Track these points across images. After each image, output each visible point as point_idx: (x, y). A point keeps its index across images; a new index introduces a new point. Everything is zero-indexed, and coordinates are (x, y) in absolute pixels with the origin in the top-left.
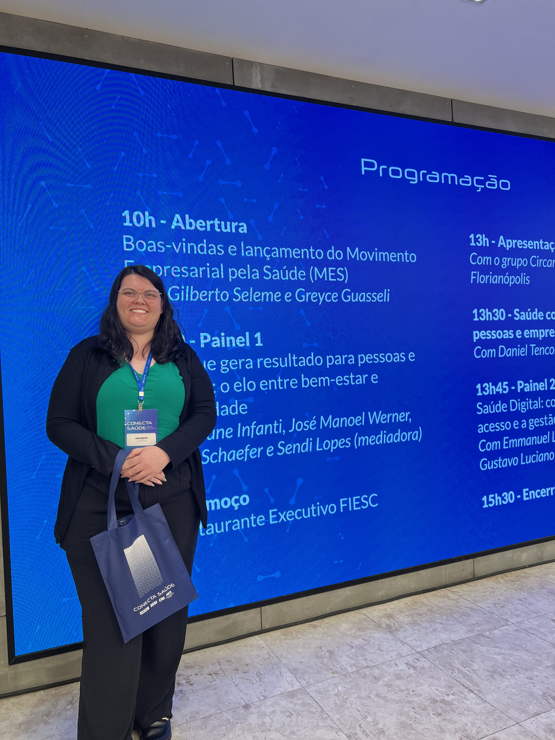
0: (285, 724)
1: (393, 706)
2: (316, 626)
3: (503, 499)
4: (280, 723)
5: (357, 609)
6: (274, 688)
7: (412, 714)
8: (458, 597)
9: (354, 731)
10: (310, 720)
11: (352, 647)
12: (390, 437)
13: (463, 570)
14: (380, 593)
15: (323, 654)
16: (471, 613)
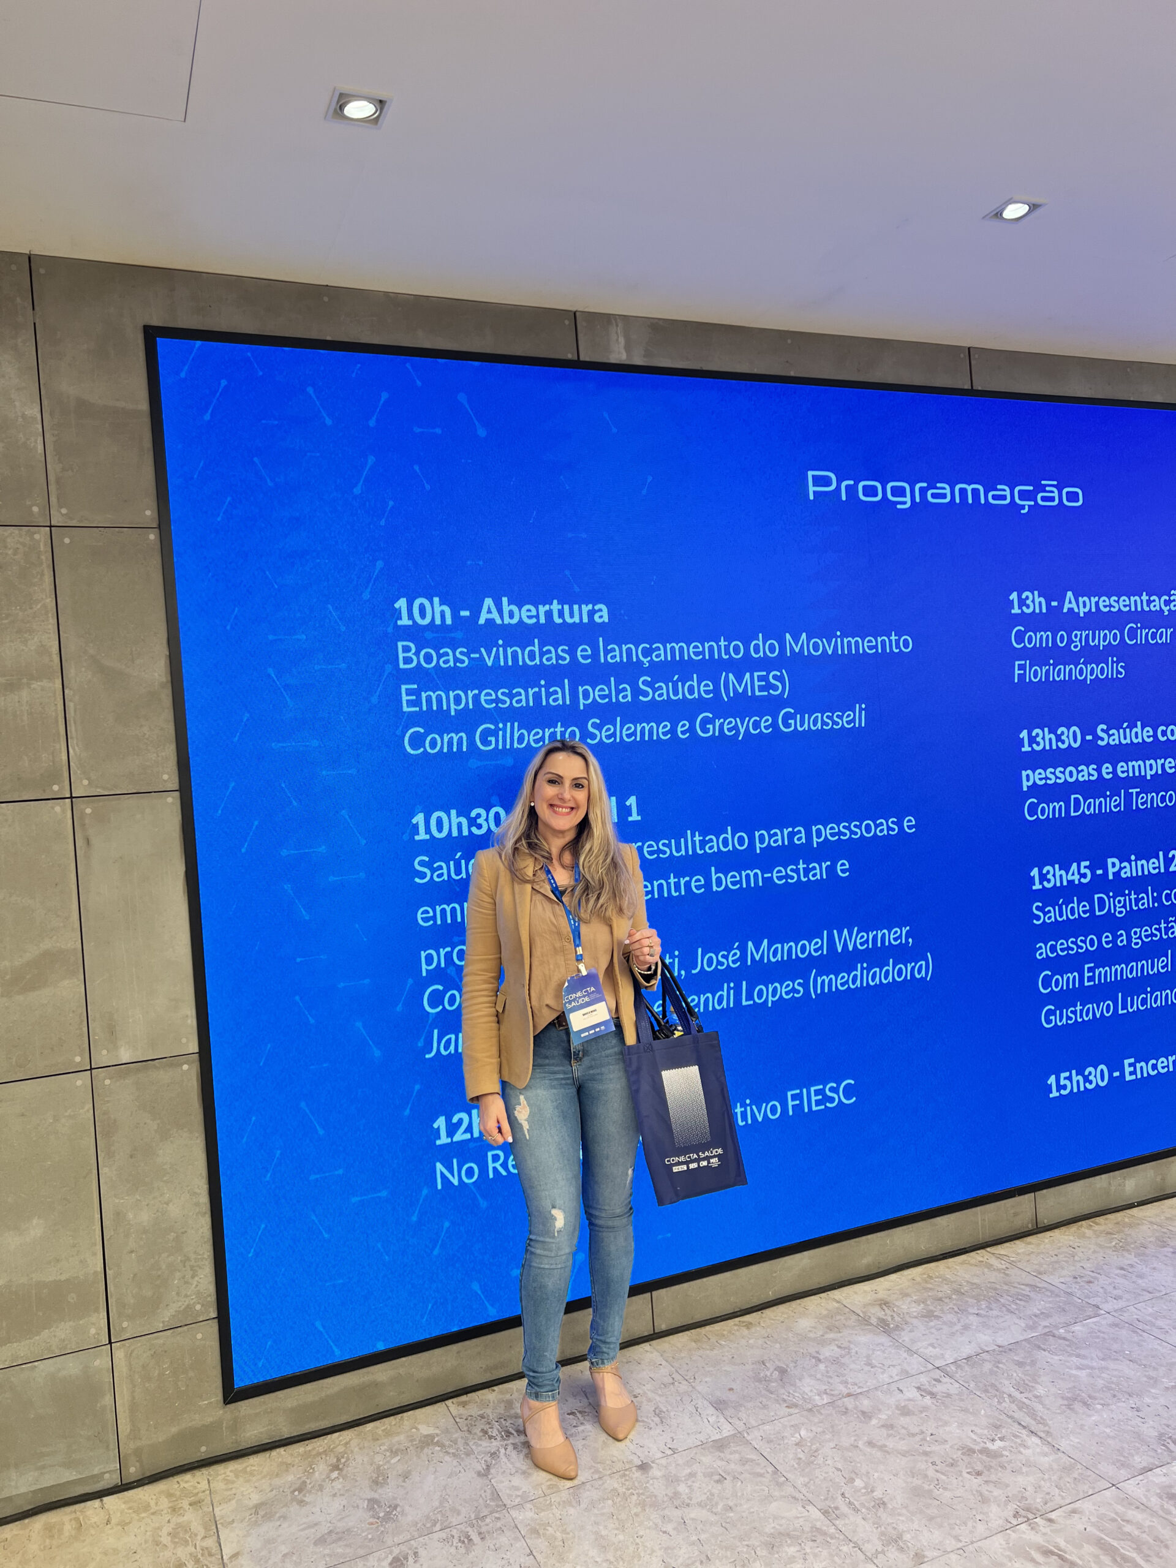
0: (713, 1495)
1: (898, 1461)
2: (751, 1323)
3: (1087, 1080)
4: (706, 1494)
5: (824, 1292)
6: (688, 1434)
7: (931, 1473)
8: (1008, 1265)
9: (833, 1503)
10: (757, 1487)
11: (820, 1360)
12: (875, 974)
13: (1016, 1214)
14: (865, 1261)
15: (768, 1374)
16: (1032, 1295)
